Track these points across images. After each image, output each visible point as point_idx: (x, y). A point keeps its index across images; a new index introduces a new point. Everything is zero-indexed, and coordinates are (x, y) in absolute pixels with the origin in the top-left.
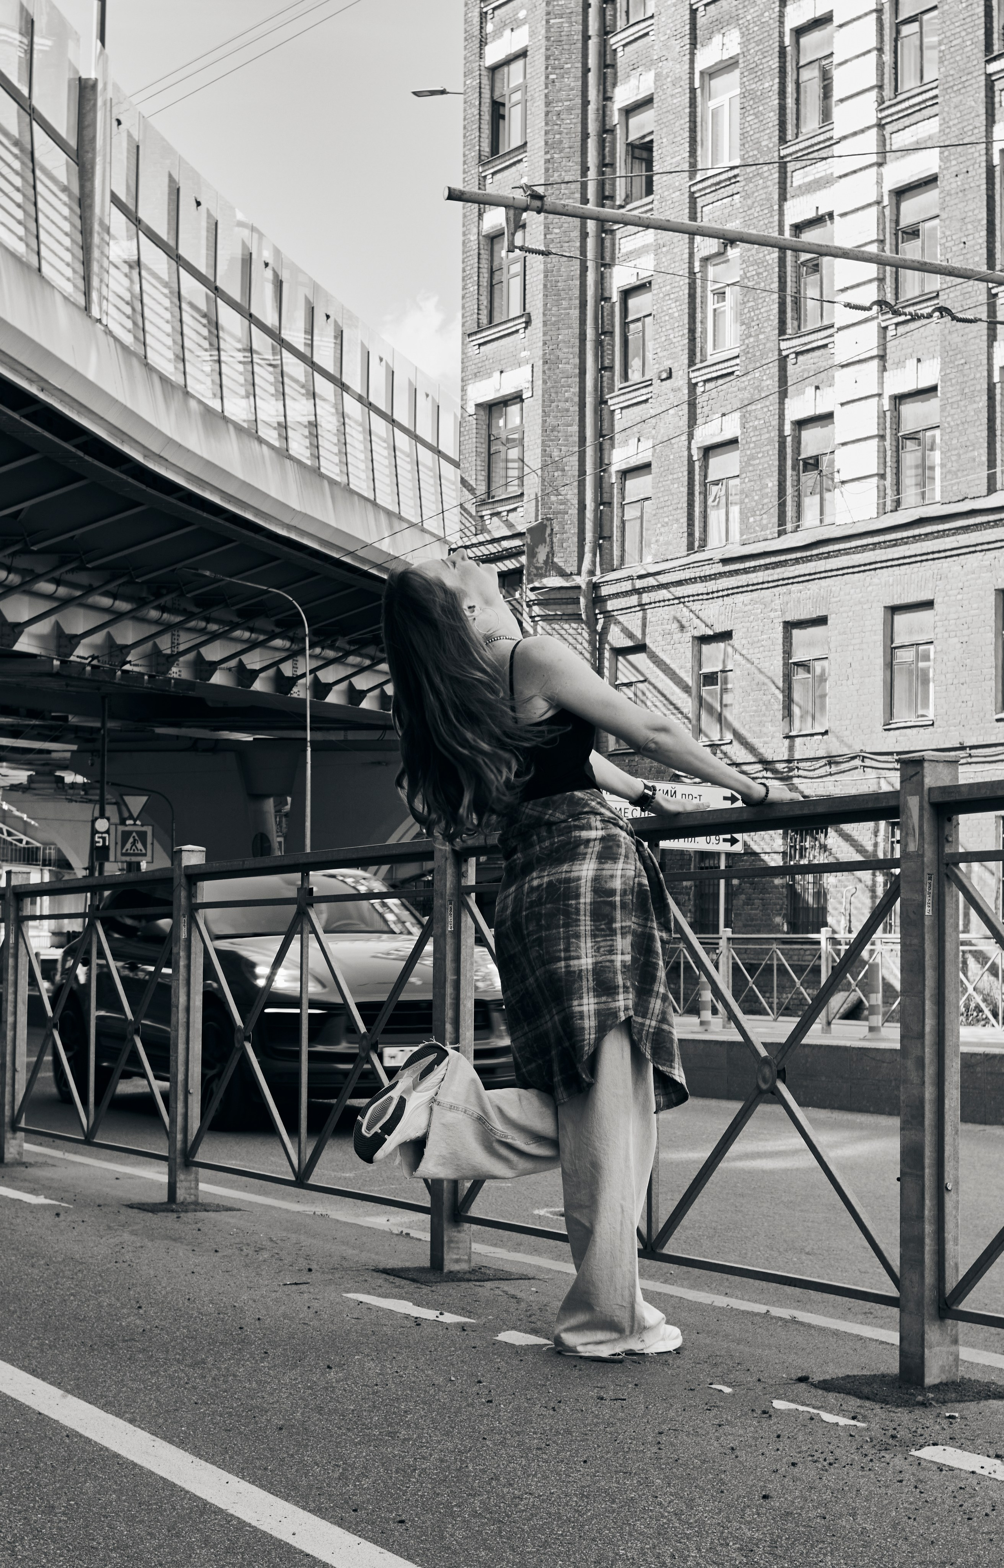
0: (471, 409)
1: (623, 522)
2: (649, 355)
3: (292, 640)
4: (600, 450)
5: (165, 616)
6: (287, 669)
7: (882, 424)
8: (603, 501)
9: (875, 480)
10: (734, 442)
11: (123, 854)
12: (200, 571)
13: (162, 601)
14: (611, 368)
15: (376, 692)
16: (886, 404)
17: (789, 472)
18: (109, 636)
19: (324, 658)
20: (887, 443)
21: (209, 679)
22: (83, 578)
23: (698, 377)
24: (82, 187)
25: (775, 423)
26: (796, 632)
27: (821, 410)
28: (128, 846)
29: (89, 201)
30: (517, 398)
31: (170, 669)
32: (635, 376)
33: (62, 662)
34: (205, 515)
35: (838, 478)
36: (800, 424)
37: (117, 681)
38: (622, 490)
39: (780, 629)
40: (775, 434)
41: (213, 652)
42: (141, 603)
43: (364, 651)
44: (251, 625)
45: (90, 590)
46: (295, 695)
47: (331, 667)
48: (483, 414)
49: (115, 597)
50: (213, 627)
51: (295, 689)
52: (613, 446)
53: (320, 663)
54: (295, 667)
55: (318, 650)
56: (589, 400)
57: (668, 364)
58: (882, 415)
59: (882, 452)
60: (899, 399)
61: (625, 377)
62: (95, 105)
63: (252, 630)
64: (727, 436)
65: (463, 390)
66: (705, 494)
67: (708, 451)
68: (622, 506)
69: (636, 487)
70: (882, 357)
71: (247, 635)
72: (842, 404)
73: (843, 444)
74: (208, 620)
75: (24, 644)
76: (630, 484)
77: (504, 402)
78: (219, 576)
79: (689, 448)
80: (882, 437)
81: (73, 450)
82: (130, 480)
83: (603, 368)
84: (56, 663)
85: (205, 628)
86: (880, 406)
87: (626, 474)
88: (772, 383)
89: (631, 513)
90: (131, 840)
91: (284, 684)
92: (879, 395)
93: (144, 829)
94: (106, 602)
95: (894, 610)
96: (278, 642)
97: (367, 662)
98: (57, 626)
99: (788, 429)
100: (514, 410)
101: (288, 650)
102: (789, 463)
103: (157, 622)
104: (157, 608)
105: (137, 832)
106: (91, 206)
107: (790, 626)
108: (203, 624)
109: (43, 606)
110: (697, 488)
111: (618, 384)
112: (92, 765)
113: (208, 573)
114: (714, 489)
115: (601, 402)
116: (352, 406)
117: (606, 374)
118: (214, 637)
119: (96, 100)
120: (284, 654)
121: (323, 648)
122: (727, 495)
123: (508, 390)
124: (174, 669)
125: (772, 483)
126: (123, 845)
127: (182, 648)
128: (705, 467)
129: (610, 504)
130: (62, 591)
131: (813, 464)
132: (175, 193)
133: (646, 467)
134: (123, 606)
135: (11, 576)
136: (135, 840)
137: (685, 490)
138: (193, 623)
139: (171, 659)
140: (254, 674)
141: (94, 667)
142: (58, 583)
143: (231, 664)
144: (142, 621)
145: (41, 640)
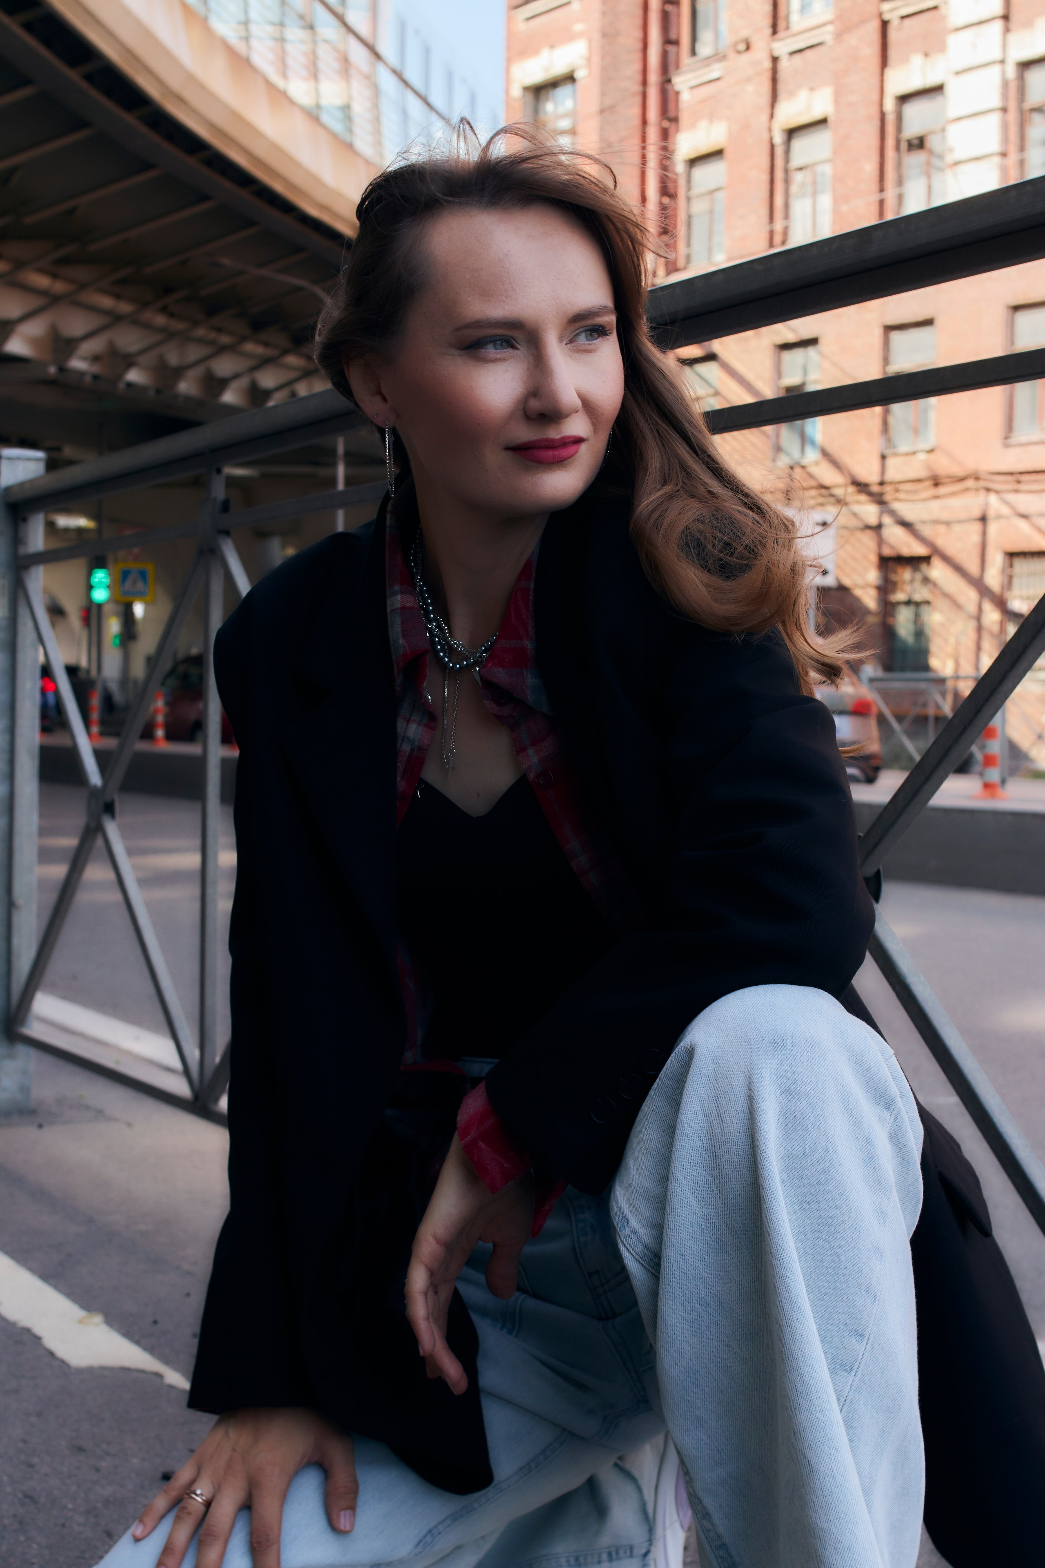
0: (516, 92)
1: (689, 217)
2: (723, 27)
3: (305, 359)
4: (665, 135)
5: (172, 322)
7: (1005, 96)
8: (667, 190)
9: (996, 160)
10: (823, 122)
12: (219, 260)
13: (166, 303)
14: (676, 43)
16: (1011, 72)
17: (890, 153)
18: (109, 342)
20: (1013, 116)
21: (219, 397)
22: (82, 273)
23: (781, 48)
25: (875, 97)
26: (895, 336)
27: (931, 81)
28: (128, 583)
30: (570, 78)
31: (176, 384)
32: (705, 49)
33: (59, 369)
35: (950, 159)
36: (904, 99)
37: (118, 392)
38: (689, 181)
39: (878, 332)
40: (874, 112)
41: (223, 366)
42: (143, 306)
44: (263, 339)
48: (530, 97)
49: (115, 297)
52: (677, 130)
56: (654, 77)
57: (745, 33)
58: (1005, 84)
59: (1005, 127)
60: (1025, 65)
61: (693, 52)
63: (266, 344)
64: (817, 114)
65: (508, 71)
66: (787, 181)
67: (791, 133)
68: (688, 199)
69: (705, 175)
70: (1006, 17)
71: (259, 349)
72: (957, 73)
73: (959, 119)
74: (219, 330)
75: (16, 346)
76: (700, 173)
77: (553, 84)
78: (242, 266)
79: (770, 130)
80: (1004, 110)
81: (78, 79)
82: (146, 131)
83: (669, 41)
84: (52, 370)
85: (215, 338)
86: (1003, 73)
87: (693, 162)
88: (872, 51)
89: (698, 207)
90: (131, 577)
92: (1002, 62)
93: (145, 565)
94: (107, 302)
95: (1017, 308)
96: (291, 359)
99: (890, 105)
100: (564, 93)
101: (302, 369)
102: (890, 142)
103: (162, 330)
104: (162, 311)
107: (889, 329)
108: (213, 335)
109: (35, 302)
110: (779, 175)
111: (686, 59)
113: (226, 262)
114: (798, 178)
115: (666, 80)
116: (387, 81)
117: (671, 49)
118: (223, 349)
120: (295, 374)
122: (814, 183)
123: (559, 69)
124: (181, 385)
125: (870, 167)
126: (123, 582)
127: (189, 361)
128: (787, 152)
129: (673, 196)
130: (59, 287)
131: (918, 144)
133: (718, 154)
134: (124, 308)
136: (135, 577)
137: (765, 177)
138: (200, 332)
139: (178, 372)
140: (267, 394)
141: (96, 377)
142: (55, 276)
143: (244, 382)
144: (147, 326)
145: (34, 342)
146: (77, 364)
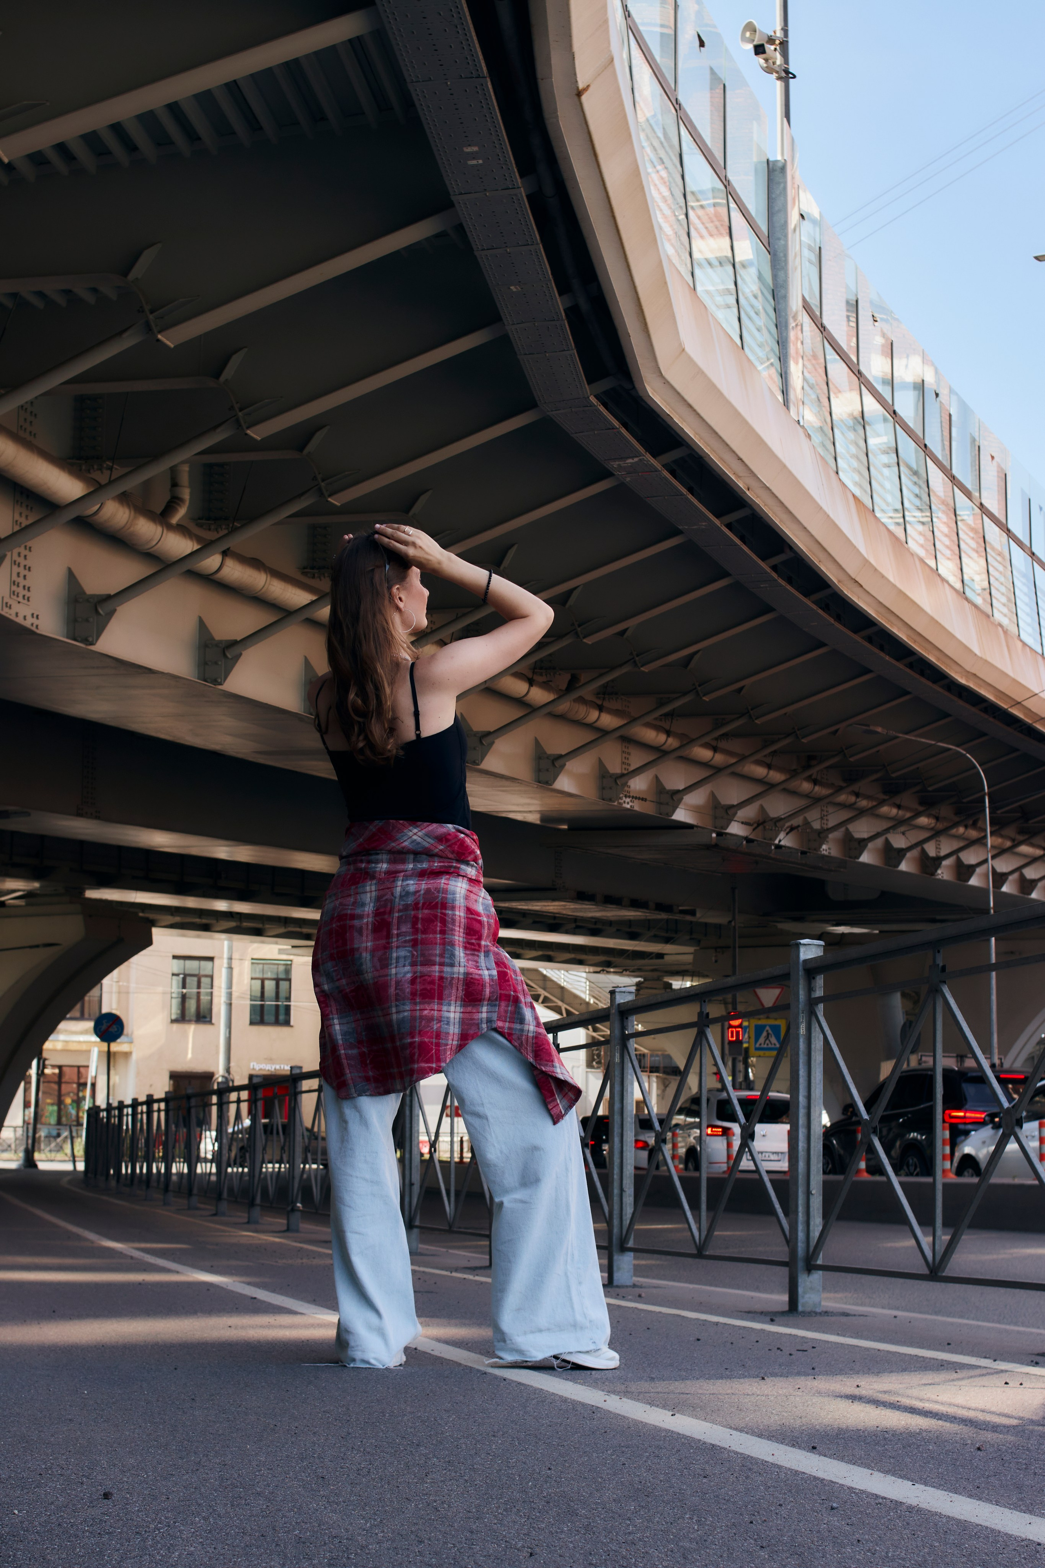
3: (937, 819)
5: (817, 788)
6: (931, 849)
11: (757, 1049)
12: (872, 728)
13: (813, 771)
15: (1016, 876)
18: (762, 809)
19: (966, 839)
21: (858, 857)
22: (736, 745)
24: (775, 277)
28: (762, 1040)
29: (783, 291)
31: (820, 847)
33: (719, 834)
34: (887, 658)
37: (772, 855)
41: (861, 829)
42: (793, 774)
43: (1004, 832)
44: (898, 802)
45: (743, 758)
46: (940, 877)
47: (972, 849)
49: (769, 767)
50: (864, 803)
51: (939, 872)
53: (962, 844)
54: (938, 848)
55: (961, 830)
62: (785, 188)
63: (899, 807)
71: (894, 811)
74: (859, 795)
75: (683, 814)
78: (892, 733)
81: (768, 570)
82: (820, 611)
84: (713, 835)
85: (855, 803)
90: (765, 1034)
91: (929, 864)
93: (777, 1022)
94: (760, 771)
96: (923, 820)
97: (1008, 844)
98: (713, 796)
101: (932, 829)
103: (807, 796)
104: (809, 779)
105: (771, 1026)
106: (785, 297)
108: (853, 799)
109: (700, 774)
112: (716, 961)
113: (879, 729)
118: (861, 813)
119: (785, 183)
120: (926, 835)
121: (966, 827)
124: (824, 847)
126: (757, 1040)
127: (831, 824)
130: (719, 759)
132: (854, 306)
134: (776, 776)
135: (670, 740)
136: (768, 1034)
138: (842, 798)
139: (822, 835)
140: (901, 853)
141: (749, 840)
142: (715, 749)
143: (880, 842)
144: (794, 793)
145: (696, 810)
146: (735, 829)
